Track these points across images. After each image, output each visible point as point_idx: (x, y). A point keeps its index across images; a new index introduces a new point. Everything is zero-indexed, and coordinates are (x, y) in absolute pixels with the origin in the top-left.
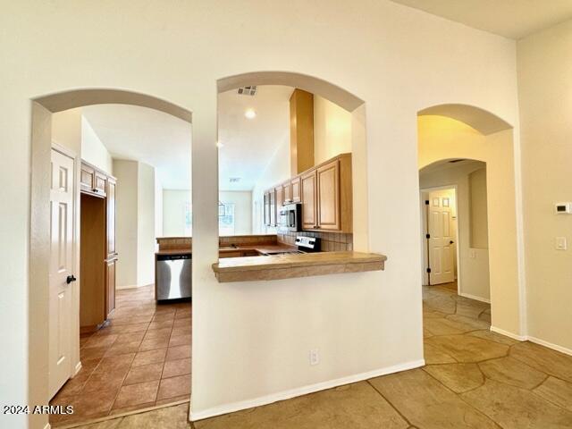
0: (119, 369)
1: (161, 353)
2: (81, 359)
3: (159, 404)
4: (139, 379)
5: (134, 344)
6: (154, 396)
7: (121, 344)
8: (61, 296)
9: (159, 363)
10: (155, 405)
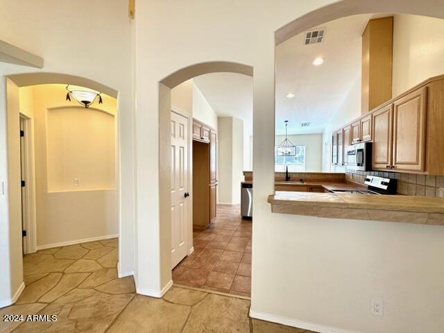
0: (213, 258)
1: (239, 255)
2: (194, 245)
3: (231, 293)
4: (222, 269)
5: (224, 244)
6: (229, 285)
7: (216, 241)
8: (181, 205)
9: (237, 263)
10: (229, 293)
